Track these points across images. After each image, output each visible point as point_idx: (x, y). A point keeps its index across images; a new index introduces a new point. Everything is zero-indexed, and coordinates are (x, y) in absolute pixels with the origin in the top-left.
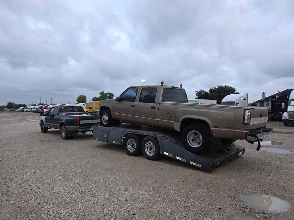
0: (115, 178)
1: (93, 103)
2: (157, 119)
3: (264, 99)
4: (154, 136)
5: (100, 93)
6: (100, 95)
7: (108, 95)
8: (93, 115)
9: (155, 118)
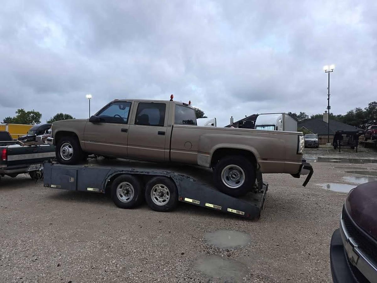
0: (41, 236)
1: (5, 127)
2: (169, 151)
3: (232, 124)
4: (167, 176)
5: (17, 111)
6: (17, 114)
7: (32, 114)
8: (32, 146)
9: (165, 149)
